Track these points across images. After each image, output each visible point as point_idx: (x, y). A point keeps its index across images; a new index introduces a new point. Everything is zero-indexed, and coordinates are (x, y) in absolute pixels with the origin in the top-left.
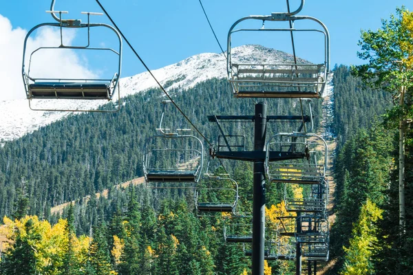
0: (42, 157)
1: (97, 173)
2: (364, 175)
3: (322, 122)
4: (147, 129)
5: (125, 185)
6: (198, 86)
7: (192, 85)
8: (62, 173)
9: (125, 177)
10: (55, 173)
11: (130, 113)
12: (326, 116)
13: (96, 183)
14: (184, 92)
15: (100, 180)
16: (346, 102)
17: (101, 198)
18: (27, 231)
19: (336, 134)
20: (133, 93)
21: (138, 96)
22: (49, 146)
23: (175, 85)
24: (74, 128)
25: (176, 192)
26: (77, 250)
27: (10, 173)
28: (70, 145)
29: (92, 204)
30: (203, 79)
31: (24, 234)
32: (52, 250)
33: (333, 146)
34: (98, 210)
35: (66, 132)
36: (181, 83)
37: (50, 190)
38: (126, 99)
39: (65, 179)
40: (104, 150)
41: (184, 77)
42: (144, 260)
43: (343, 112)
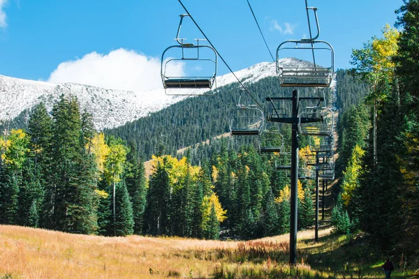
0: (172, 121)
1: (203, 130)
2: (354, 131)
3: (330, 101)
4: (231, 105)
5: (219, 137)
6: (260, 81)
7: (257, 80)
8: (183, 131)
9: (219, 132)
10: (180, 131)
11: (221, 97)
12: (333, 98)
13: (202, 136)
14: (252, 84)
15: (205, 134)
16: (344, 90)
17: (206, 145)
18: (164, 163)
19: (338, 108)
20: (223, 85)
21: (226, 87)
22: (176, 115)
23: (247, 81)
24: (190, 105)
25: (248, 141)
27: (154, 131)
28: (187, 115)
29: (200, 148)
30: (263, 76)
31: (162, 165)
32: (178, 174)
33: (336, 115)
34: (204, 152)
35: (185, 107)
36: (250, 79)
37: (176, 140)
38: (219, 88)
39: (185, 134)
40: (207, 117)
41: (252, 76)
42: (229, 180)
43: (342, 95)
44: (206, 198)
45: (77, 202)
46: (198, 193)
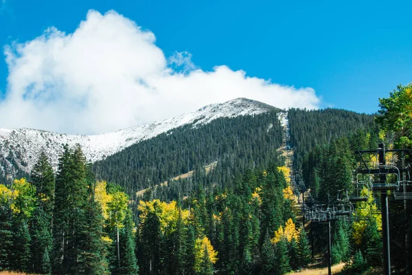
0: (128, 164)
1: (160, 173)
3: (284, 140)
4: (186, 147)
5: (177, 178)
6: (212, 121)
7: (209, 121)
8: (141, 173)
9: (176, 174)
10: (137, 173)
11: (175, 138)
12: (286, 137)
13: (160, 177)
14: (205, 125)
15: (162, 176)
16: (297, 128)
17: (164, 186)
19: (292, 147)
20: (176, 127)
21: (179, 128)
22: (132, 158)
23: (199, 122)
24: (145, 147)
25: (206, 182)
26: (183, 218)
27: (111, 174)
28: (143, 157)
29: (159, 189)
30: (215, 117)
32: (170, 218)
33: (291, 153)
34: (163, 193)
35: (140, 150)
36: (202, 120)
37: (135, 183)
38: (172, 130)
39: (143, 177)
40: (163, 159)
41: (204, 117)
42: (211, 222)
43: (296, 134)
44: (199, 240)
45: (88, 250)
46: (190, 235)
